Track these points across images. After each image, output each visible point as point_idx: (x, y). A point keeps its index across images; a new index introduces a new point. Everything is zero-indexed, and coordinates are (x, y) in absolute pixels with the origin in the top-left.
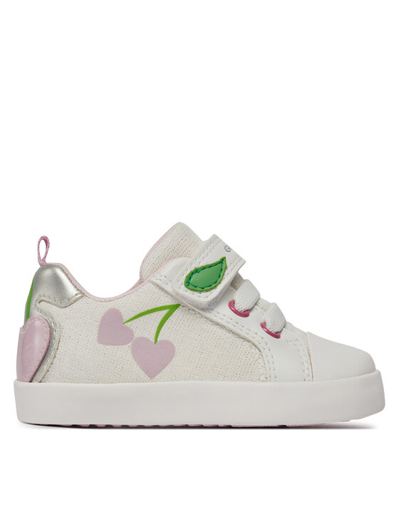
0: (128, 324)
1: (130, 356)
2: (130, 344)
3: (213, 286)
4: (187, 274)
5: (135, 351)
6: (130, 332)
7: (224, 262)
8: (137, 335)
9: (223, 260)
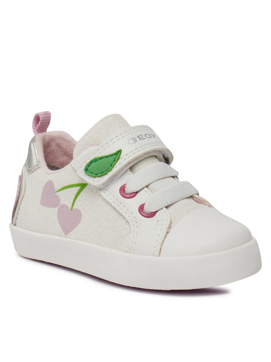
0: (57, 194)
1: (56, 217)
2: (57, 209)
3: (104, 173)
4: (87, 163)
5: (59, 214)
6: (59, 200)
7: (119, 154)
8: (62, 203)
9: (119, 152)
